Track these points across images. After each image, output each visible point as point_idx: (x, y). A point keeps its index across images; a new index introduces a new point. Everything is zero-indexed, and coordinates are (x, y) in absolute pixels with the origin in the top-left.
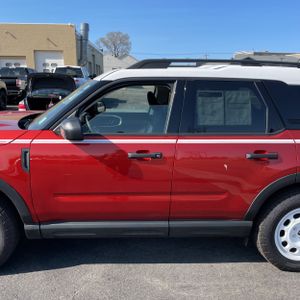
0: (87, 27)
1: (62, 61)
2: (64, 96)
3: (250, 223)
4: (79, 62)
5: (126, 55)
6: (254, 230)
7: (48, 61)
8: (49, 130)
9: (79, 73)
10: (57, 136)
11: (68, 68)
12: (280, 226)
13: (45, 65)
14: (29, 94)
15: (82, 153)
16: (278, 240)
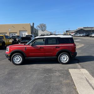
0: (33, 24)
1: (27, 33)
2: (28, 42)
3: (56, 57)
4: (32, 33)
5: (45, 30)
6: (57, 58)
7: (23, 33)
8: (29, 45)
9: (32, 36)
10: (30, 45)
11: (29, 35)
12: (61, 57)
13: (22, 34)
14: (21, 42)
15: (33, 48)
16: (61, 60)
